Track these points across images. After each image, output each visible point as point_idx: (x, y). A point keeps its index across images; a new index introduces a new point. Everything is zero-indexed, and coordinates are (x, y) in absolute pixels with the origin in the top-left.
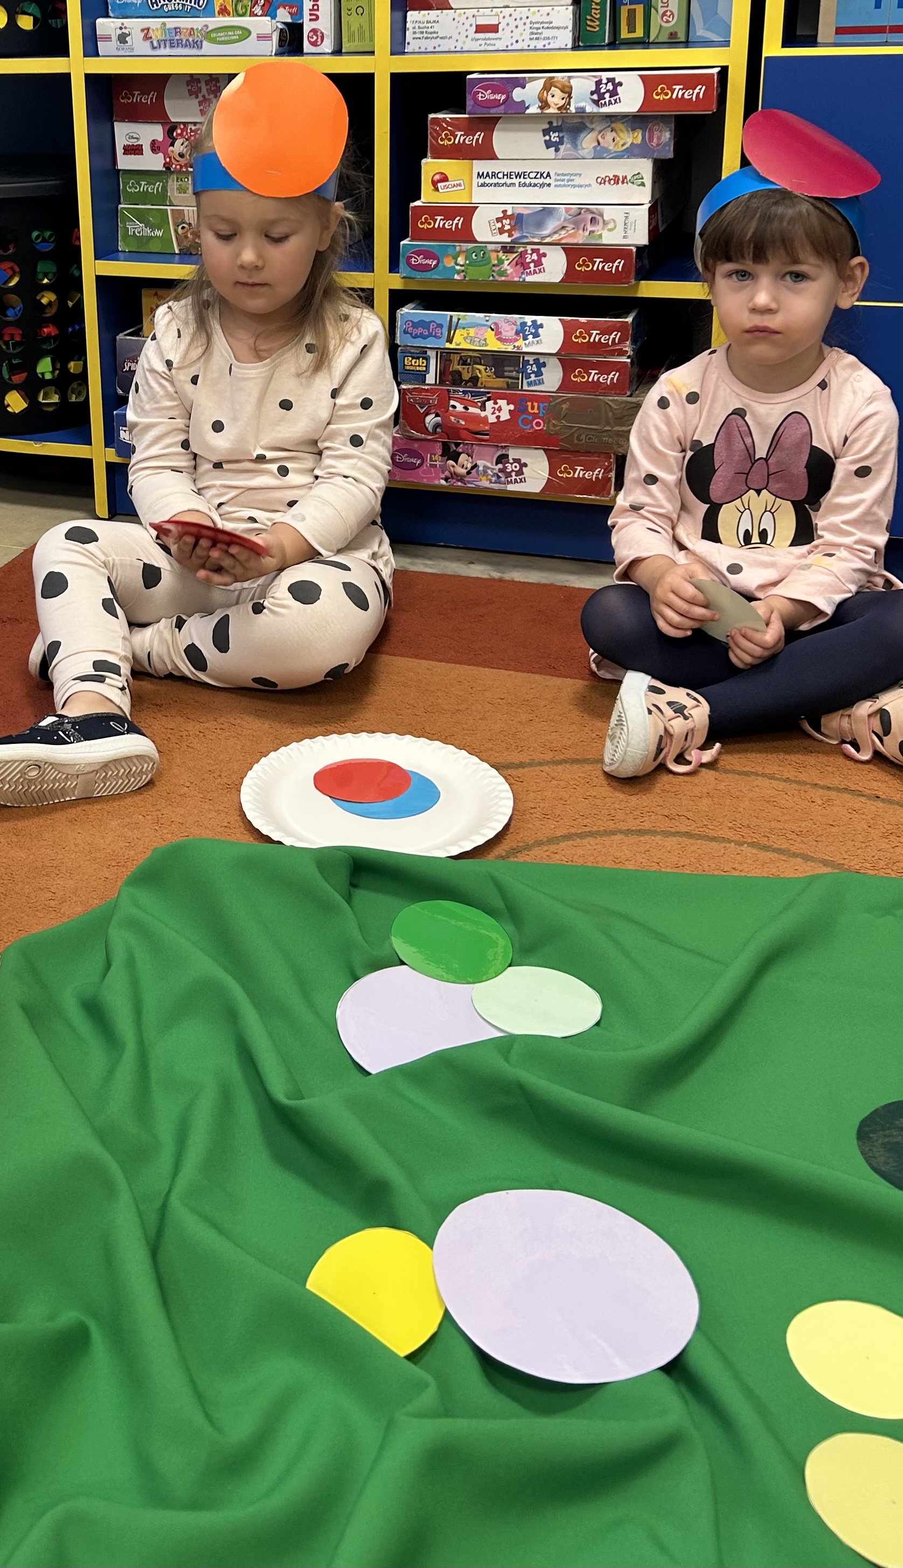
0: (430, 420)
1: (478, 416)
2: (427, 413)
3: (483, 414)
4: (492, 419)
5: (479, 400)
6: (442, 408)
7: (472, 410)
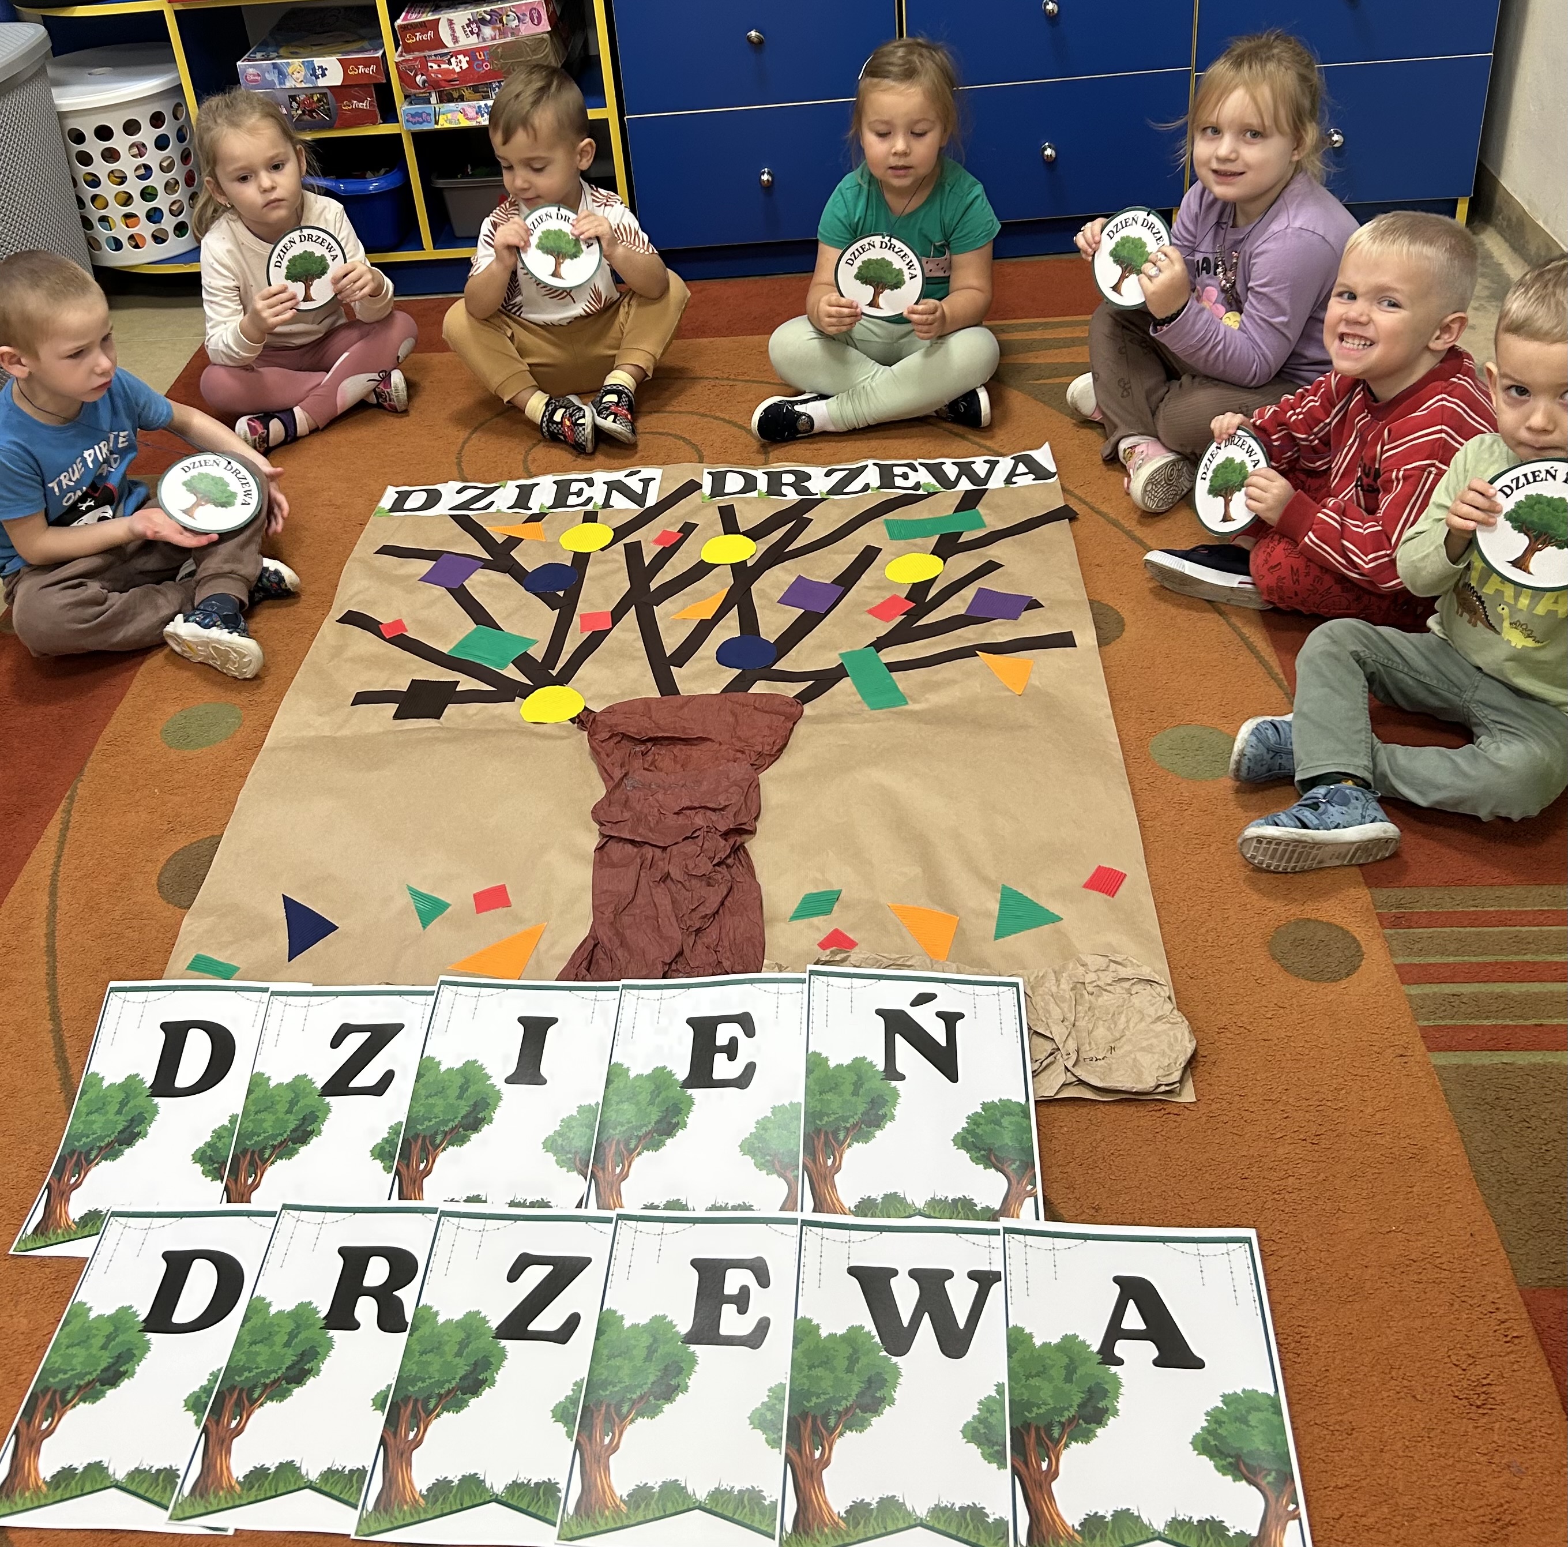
0: (419, 79)
1: (448, 70)
2: (416, 75)
3: (451, 67)
4: (458, 70)
5: (445, 59)
6: (424, 70)
7: (443, 66)
